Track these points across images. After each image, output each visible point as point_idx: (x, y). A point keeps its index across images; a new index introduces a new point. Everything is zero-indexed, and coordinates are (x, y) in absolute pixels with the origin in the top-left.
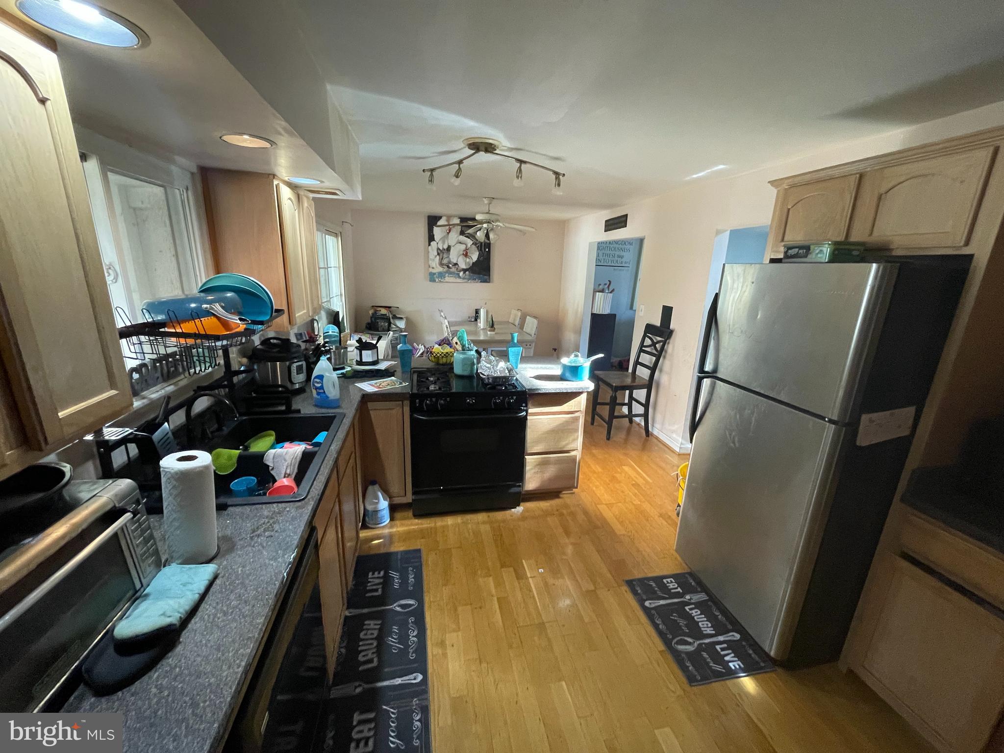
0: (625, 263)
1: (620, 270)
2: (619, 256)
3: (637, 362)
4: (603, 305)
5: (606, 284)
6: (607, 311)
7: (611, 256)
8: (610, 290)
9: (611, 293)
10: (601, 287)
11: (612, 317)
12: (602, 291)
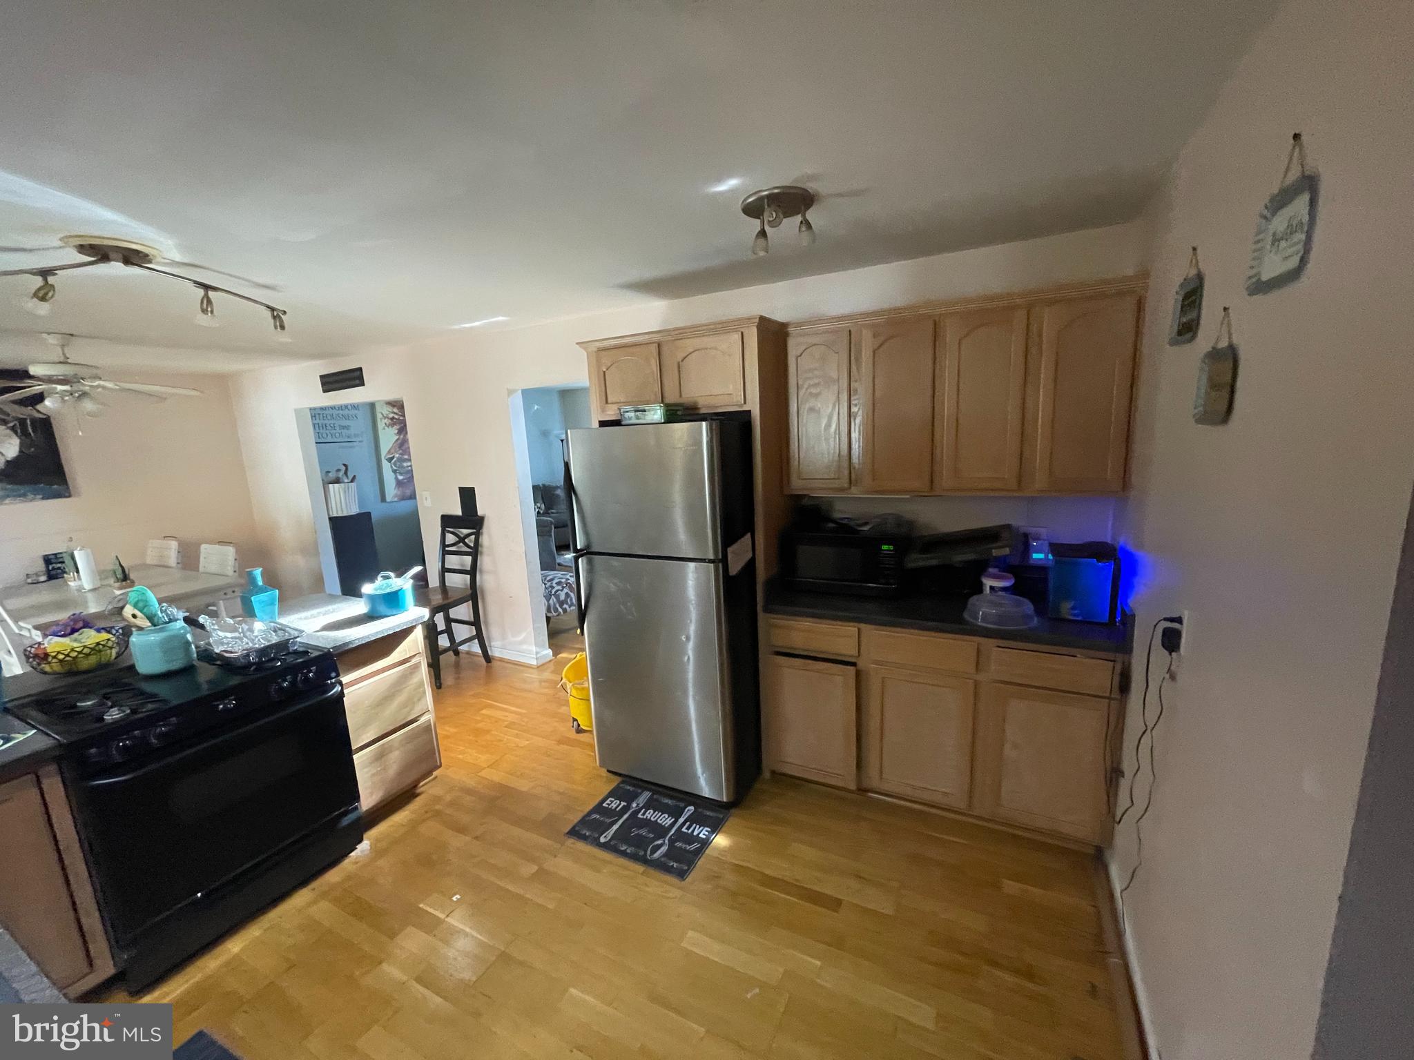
0: (356, 435)
1: (351, 447)
2: (344, 427)
3: (444, 570)
4: (344, 502)
5: (339, 470)
6: (354, 510)
7: (329, 427)
8: (351, 478)
9: (352, 481)
10: (330, 474)
11: (364, 517)
12: (337, 481)
